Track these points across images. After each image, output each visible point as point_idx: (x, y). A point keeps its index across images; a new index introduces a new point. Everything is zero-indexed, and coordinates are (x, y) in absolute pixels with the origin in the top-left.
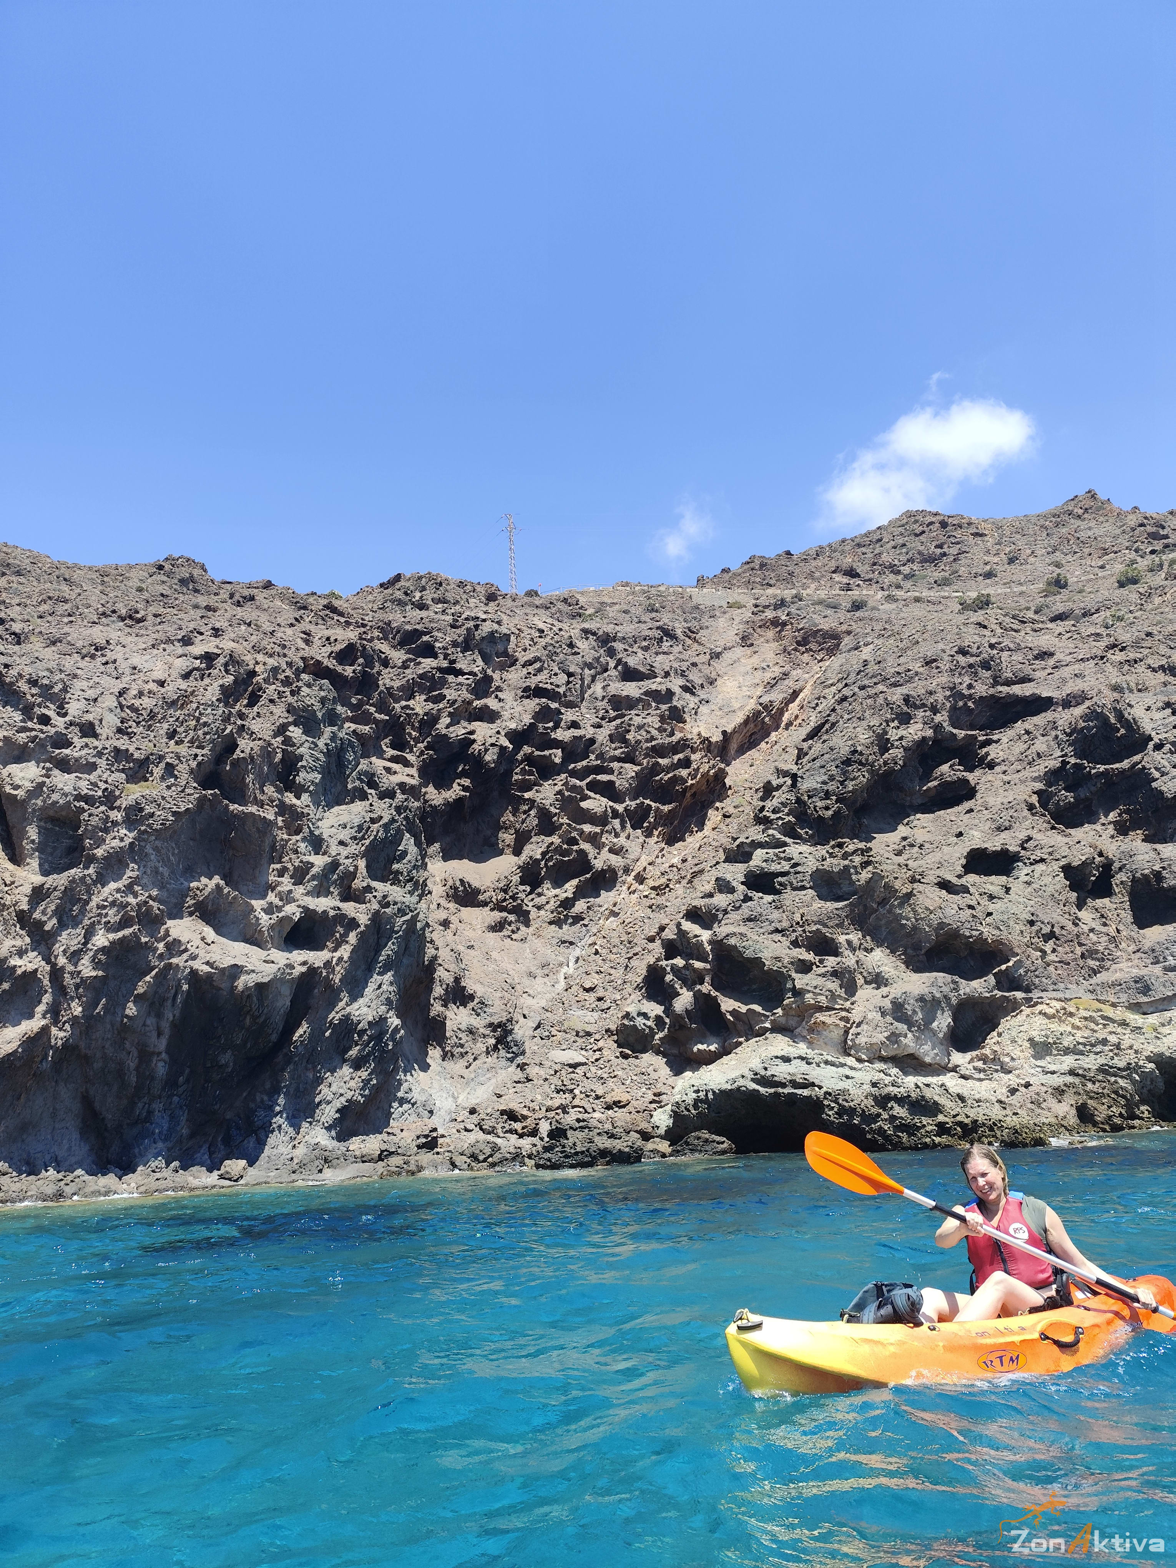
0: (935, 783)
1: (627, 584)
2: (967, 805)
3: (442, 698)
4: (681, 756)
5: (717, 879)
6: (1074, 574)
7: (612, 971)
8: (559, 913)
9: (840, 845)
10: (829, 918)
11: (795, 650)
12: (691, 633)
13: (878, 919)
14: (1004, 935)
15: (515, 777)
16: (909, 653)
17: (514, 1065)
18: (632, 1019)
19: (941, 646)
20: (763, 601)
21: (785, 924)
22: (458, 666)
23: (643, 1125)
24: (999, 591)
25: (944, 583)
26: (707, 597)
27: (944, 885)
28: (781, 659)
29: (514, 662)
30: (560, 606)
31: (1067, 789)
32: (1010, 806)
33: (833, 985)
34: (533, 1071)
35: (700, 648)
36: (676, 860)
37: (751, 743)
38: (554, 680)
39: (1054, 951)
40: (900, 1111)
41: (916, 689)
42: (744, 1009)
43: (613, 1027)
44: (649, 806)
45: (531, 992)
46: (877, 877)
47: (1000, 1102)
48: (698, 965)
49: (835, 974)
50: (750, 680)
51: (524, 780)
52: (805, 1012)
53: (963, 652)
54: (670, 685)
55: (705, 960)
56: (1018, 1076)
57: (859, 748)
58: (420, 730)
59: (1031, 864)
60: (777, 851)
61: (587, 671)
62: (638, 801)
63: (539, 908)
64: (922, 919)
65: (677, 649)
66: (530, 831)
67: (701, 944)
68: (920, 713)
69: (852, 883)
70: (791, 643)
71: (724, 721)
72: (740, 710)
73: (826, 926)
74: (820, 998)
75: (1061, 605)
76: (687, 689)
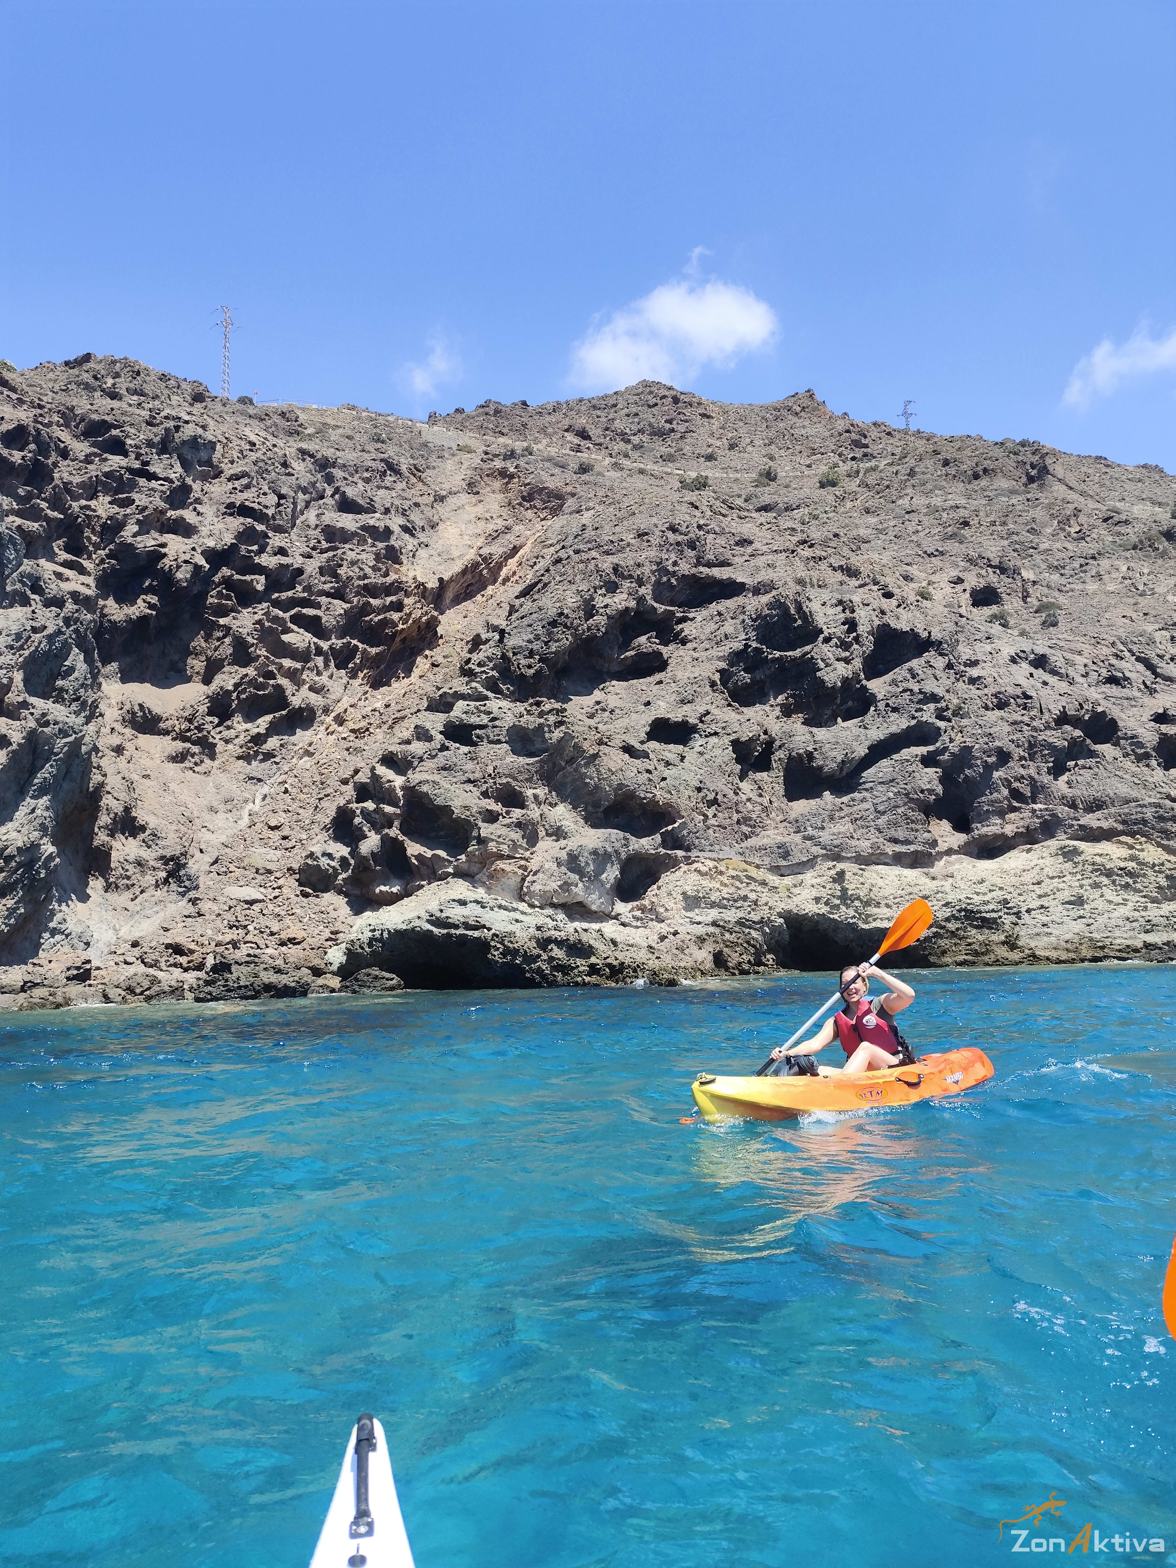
0: (632, 653)
1: (353, 408)
2: (658, 677)
3: (130, 502)
4: (393, 598)
5: (416, 727)
6: (784, 470)
7: (301, 811)
8: (249, 748)
9: (538, 704)
10: (520, 772)
11: (520, 504)
12: (416, 471)
13: (564, 776)
14: (674, 799)
15: (210, 600)
16: (625, 523)
17: (185, 900)
18: (316, 859)
19: (655, 520)
20: (493, 449)
21: (478, 775)
22: (152, 469)
23: (317, 962)
24: (717, 475)
25: (668, 459)
26: (438, 435)
27: (628, 749)
28: (505, 512)
29: (218, 474)
30: (276, 419)
31: (746, 670)
32: (695, 681)
33: (516, 835)
34: (205, 906)
35: (425, 488)
36: (379, 705)
37: (467, 594)
38: (262, 499)
39: (715, 816)
40: (558, 953)
41: (626, 559)
42: (429, 853)
43: (296, 866)
44: (356, 646)
45: (211, 827)
46: (567, 737)
47: (650, 947)
48: (388, 809)
49: (519, 825)
50: (472, 529)
51: (220, 605)
52: (487, 859)
53: (673, 529)
54: (389, 523)
55: (396, 805)
56: (669, 925)
57: (566, 611)
58: (101, 535)
59: (706, 736)
60: (478, 703)
61: (300, 495)
62: (345, 641)
63: (227, 742)
64: (604, 779)
65: (400, 485)
66: (223, 660)
67: (392, 790)
68: (626, 584)
69: (545, 741)
70: (515, 497)
71: (442, 568)
72: (459, 558)
73: (516, 779)
74: (503, 847)
75: (769, 497)
76: (407, 529)
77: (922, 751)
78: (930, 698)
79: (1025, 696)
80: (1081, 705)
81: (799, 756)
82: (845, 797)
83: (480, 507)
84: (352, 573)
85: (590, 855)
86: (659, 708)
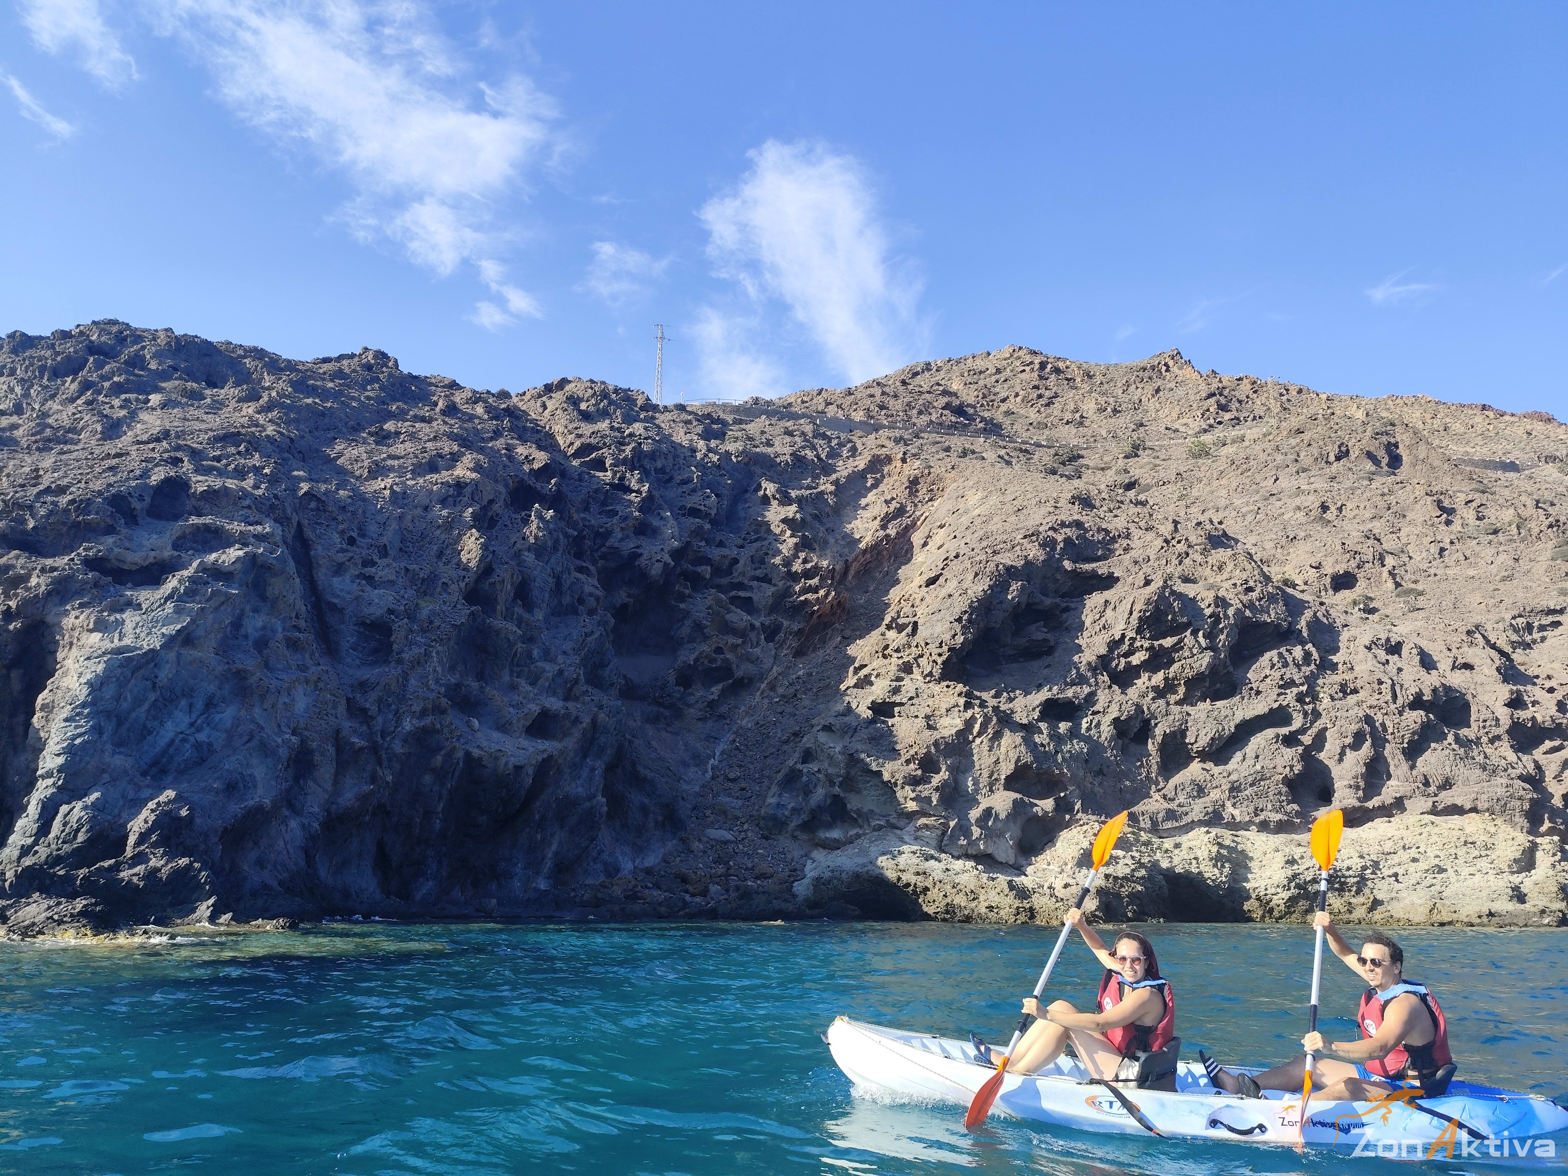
0: (1024, 640)
2: (1047, 660)
3: (614, 513)
4: (811, 582)
5: (848, 702)
6: (1152, 438)
8: (706, 712)
10: (936, 744)
11: (909, 487)
14: (1066, 770)
15: (673, 590)
17: (678, 838)
18: (773, 809)
21: (901, 745)
22: (626, 483)
25: (1038, 426)
26: (832, 422)
28: (896, 495)
29: (669, 479)
31: (1124, 657)
32: (1080, 665)
33: (935, 797)
34: (693, 844)
35: (827, 477)
36: (802, 673)
37: (866, 571)
43: (756, 814)
44: (781, 622)
45: (687, 779)
48: (830, 770)
49: (938, 788)
50: (869, 513)
51: (680, 593)
52: (913, 816)
53: (1055, 529)
55: (836, 768)
58: (594, 540)
62: (772, 618)
63: (690, 706)
65: (807, 476)
66: (683, 638)
67: (833, 755)
69: (955, 718)
70: (905, 480)
71: (846, 550)
72: (859, 541)
73: (933, 750)
74: (926, 806)
75: (1137, 471)
76: (816, 517)
77: (1284, 731)
78: (1291, 683)
79: (1380, 682)
80: (1435, 691)
81: (1173, 733)
82: (1216, 770)
83: (874, 491)
84: (777, 560)
85: (997, 815)
86: (1050, 690)
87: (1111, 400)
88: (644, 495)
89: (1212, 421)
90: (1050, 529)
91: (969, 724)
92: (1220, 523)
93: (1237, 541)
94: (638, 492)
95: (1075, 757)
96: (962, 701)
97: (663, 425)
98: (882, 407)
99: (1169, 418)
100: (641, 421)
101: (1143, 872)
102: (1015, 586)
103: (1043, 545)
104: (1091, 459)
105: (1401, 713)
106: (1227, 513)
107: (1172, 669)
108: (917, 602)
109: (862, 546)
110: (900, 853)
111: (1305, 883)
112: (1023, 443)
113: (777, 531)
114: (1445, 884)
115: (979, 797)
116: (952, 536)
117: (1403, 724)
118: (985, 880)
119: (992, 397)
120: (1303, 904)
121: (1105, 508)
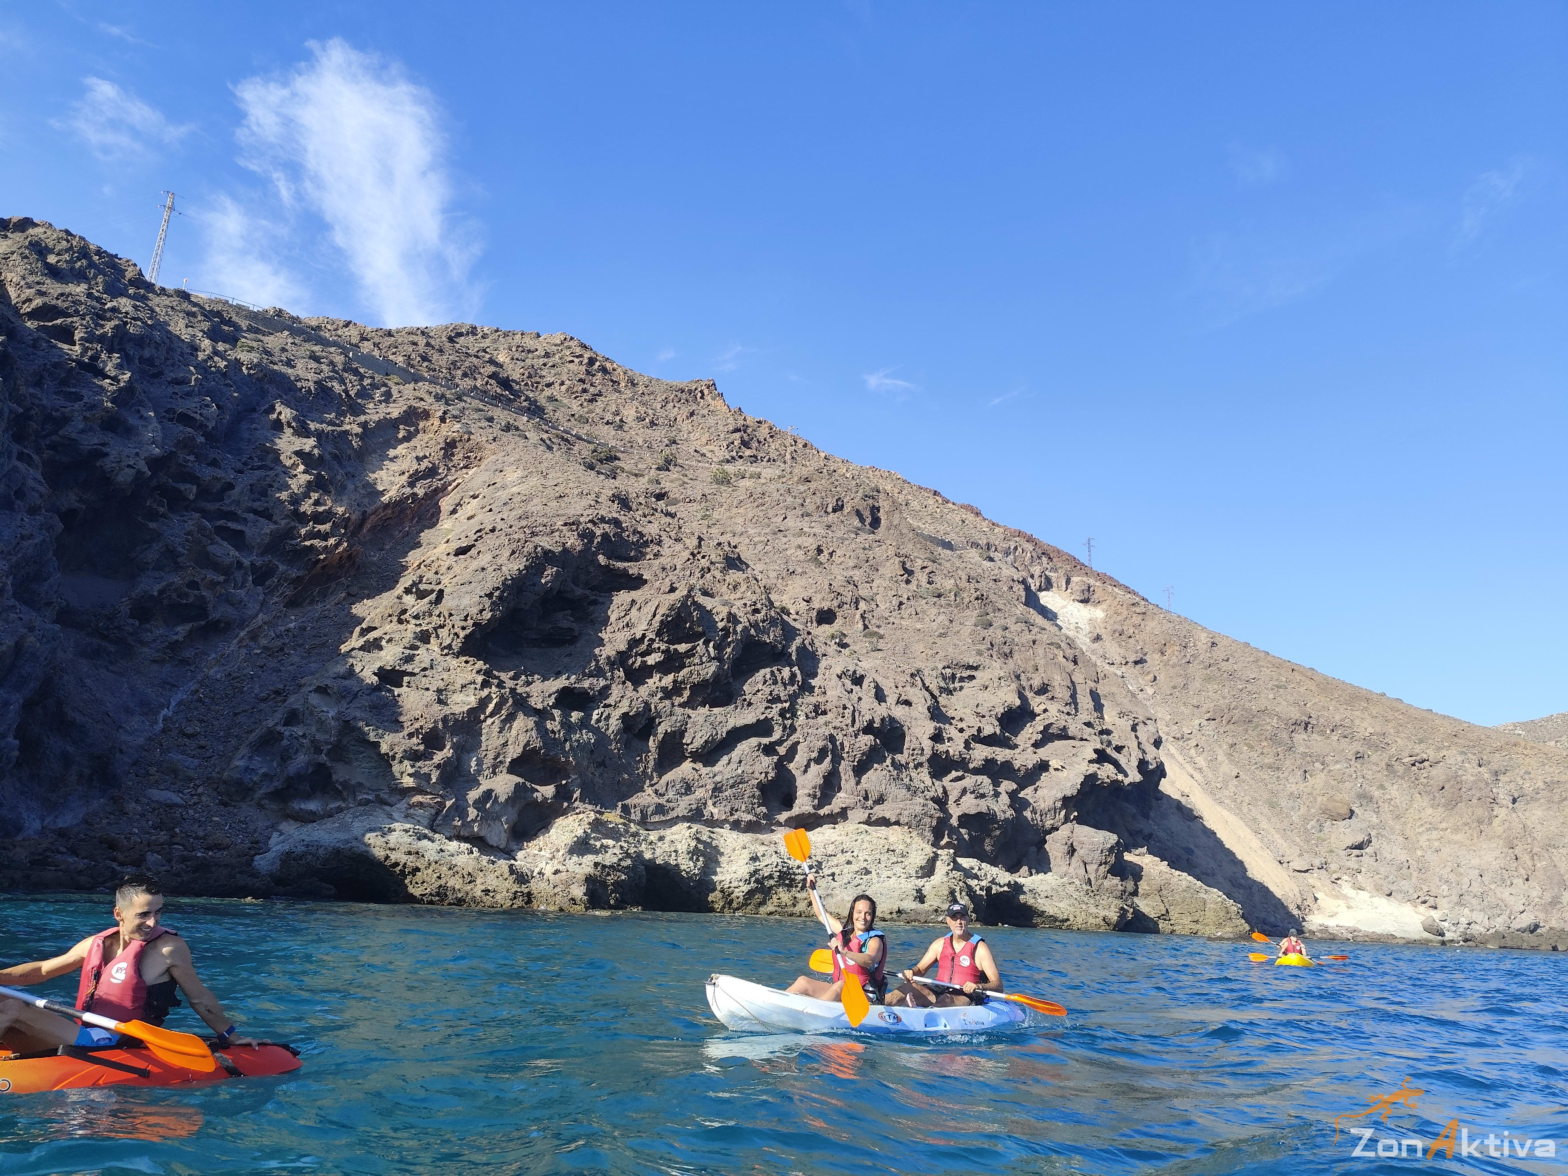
0: (550, 626)
2: (568, 649)
3: (78, 397)
4: (321, 527)
5: (352, 665)
8: (165, 654)
9: (468, 663)
10: (445, 720)
11: (444, 448)
12: (347, 397)
15: (147, 505)
17: (107, 796)
21: (406, 717)
25: (579, 419)
28: (429, 454)
34: (128, 805)
36: (292, 626)
37: (383, 527)
43: (216, 776)
44: (277, 566)
45: (128, 728)
48: (318, 736)
50: (396, 466)
51: (152, 509)
52: (407, 792)
55: (326, 734)
59: (603, 707)
62: (266, 559)
65: (331, 410)
66: (149, 564)
67: (324, 719)
70: (441, 440)
71: (366, 501)
72: (382, 493)
73: (440, 726)
74: (423, 783)
75: (668, 484)
76: (335, 457)
77: (765, 741)
78: (776, 700)
79: (845, 708)
80: (883, 720)
81: (673, 732)
82: (704, 770)
83: (405, 445)
84: (284, 495)
85: (496, 797)
86: (568, 678)
87: (650, 412)
88: (122, 384)
89: (734, 454)
90: (590, 521)
91: (483, 703)
92: (735, 547)
93: (748, 566)
94: (115, 379)
95: (582, 747)
96: (480, 679)
97: (157, 309)
98: (425, 358)
99: (699, 442)
100: (129, 297)
101: (629, 862)
102: (550, 571)
103: (581, 536)
104: (626, 463)
105: (856, 736)
106: (742, 539)
107: (681, 673)
108: (443, 570)
109: (385, 499)
110: (391, 830)
111: (764, 878)
112: (565, 431)
113: (288, 463)
114: (869, 884)
115: (480, 778)
116: (488, 508)
117: (857, 745)
118: (484, 863)
119: (538, 380)
120: (758, 897)
121: (640, 512)
